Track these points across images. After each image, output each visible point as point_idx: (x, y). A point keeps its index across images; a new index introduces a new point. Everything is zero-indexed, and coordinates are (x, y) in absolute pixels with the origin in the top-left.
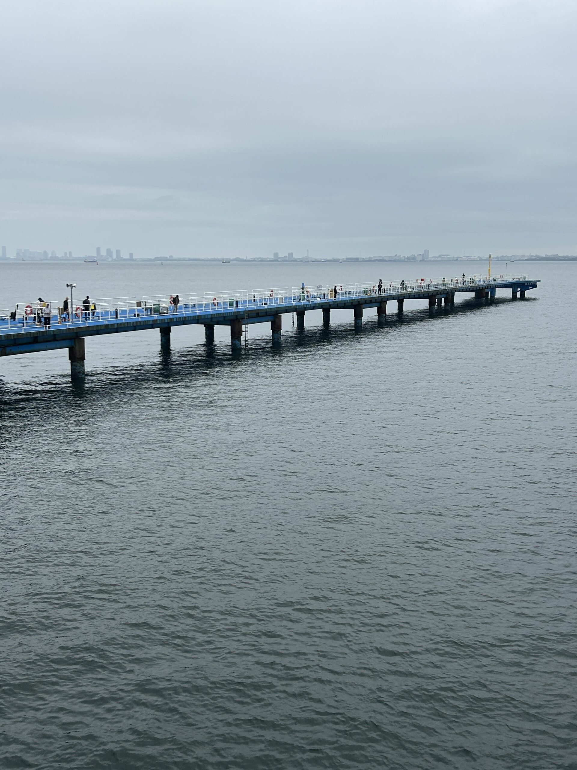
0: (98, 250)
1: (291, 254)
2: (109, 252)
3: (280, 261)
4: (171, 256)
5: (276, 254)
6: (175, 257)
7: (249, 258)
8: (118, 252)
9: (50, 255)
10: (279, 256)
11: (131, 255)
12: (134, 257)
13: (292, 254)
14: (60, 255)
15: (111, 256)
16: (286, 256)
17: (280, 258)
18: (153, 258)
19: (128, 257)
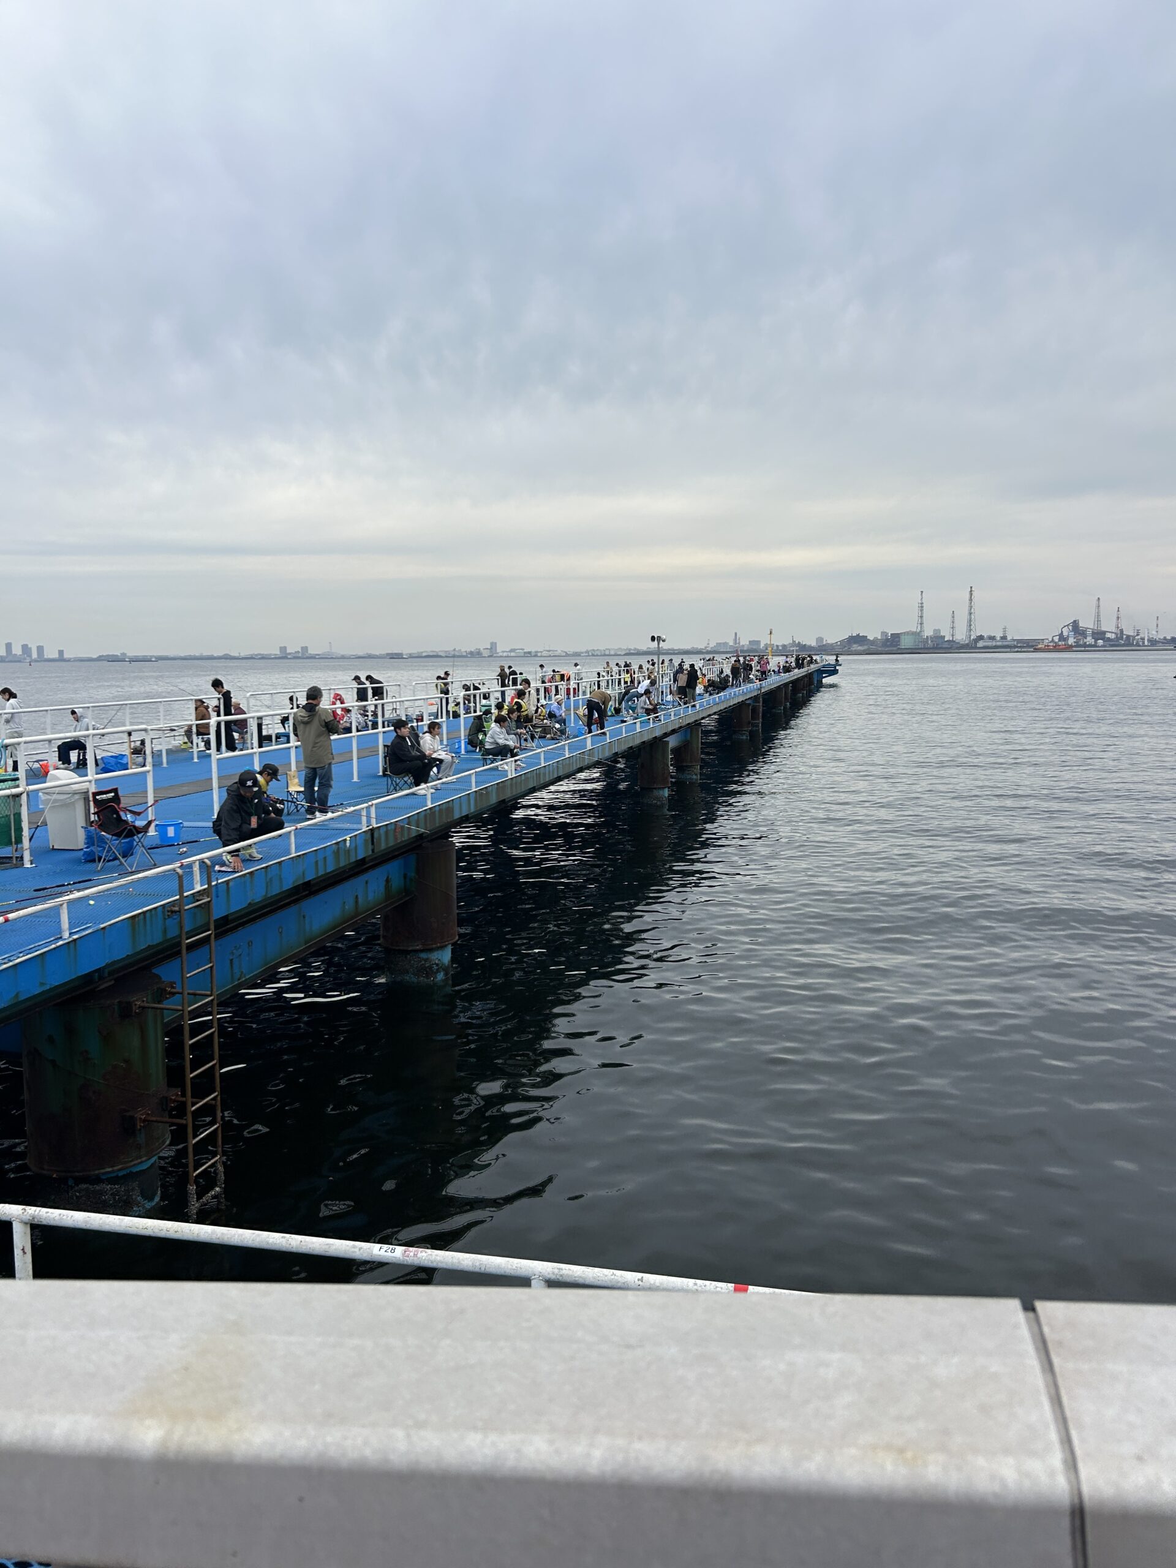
0: (9, 646)
1: (305, 649)
2: (25, 648)
3: (290, 658)
7: (243, 655)
8: (40, 649)
10: (288, 652)
11: (61, 652)
12: (66, 656)
15: (30, 656)
16: (298, 652)
17: (290, 654)
18: (95, 656)
19: (56, 655)
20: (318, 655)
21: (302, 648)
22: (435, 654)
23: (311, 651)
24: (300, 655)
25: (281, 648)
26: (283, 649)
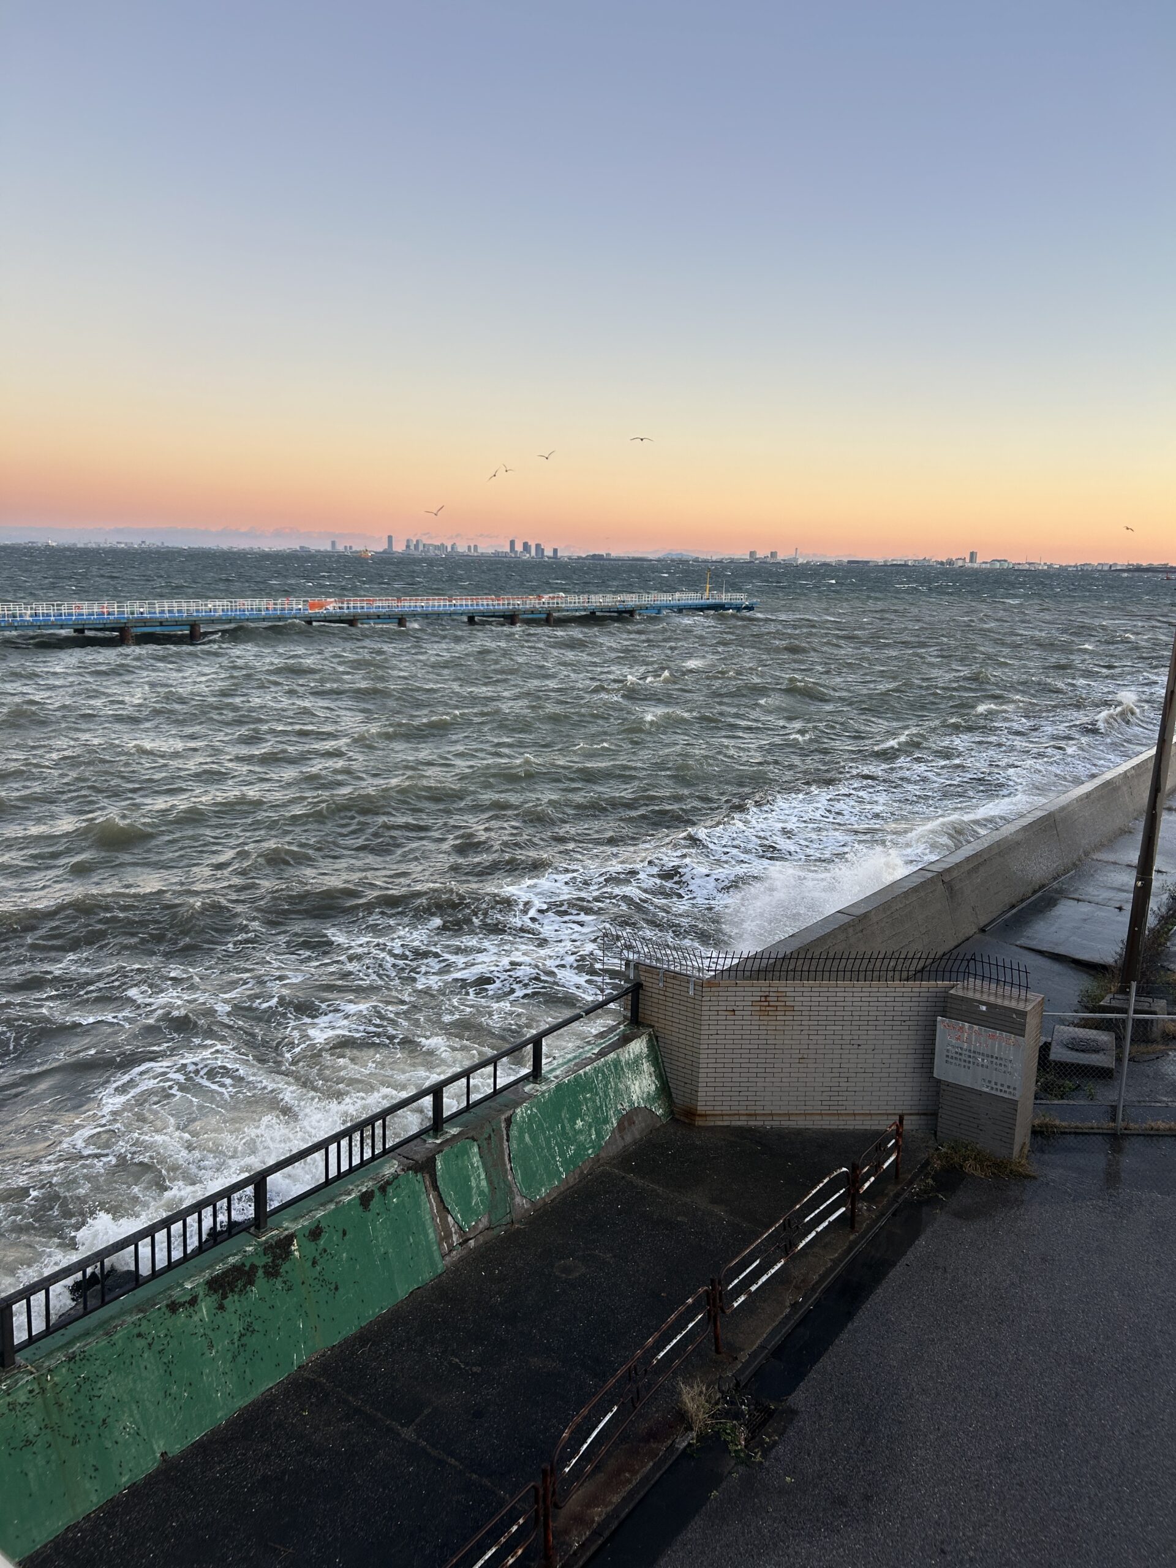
0: (512, 543)
1: (773, 554)
2: (526, 547)
4: (608, 554)
5: (752, 554)
7: (714, 559)
8: (538, 546)
9: (449, 549)
10: (758, 556)
11: (555, 551)
12: (559, 554)
13: (775, 554)
14: (462, 549)
15: (530, 553)
17: (758, 559)
18: (584, 556)
19: (551, 554)
20: (784, 561)
23: (779, 557)
24: (767, 560)
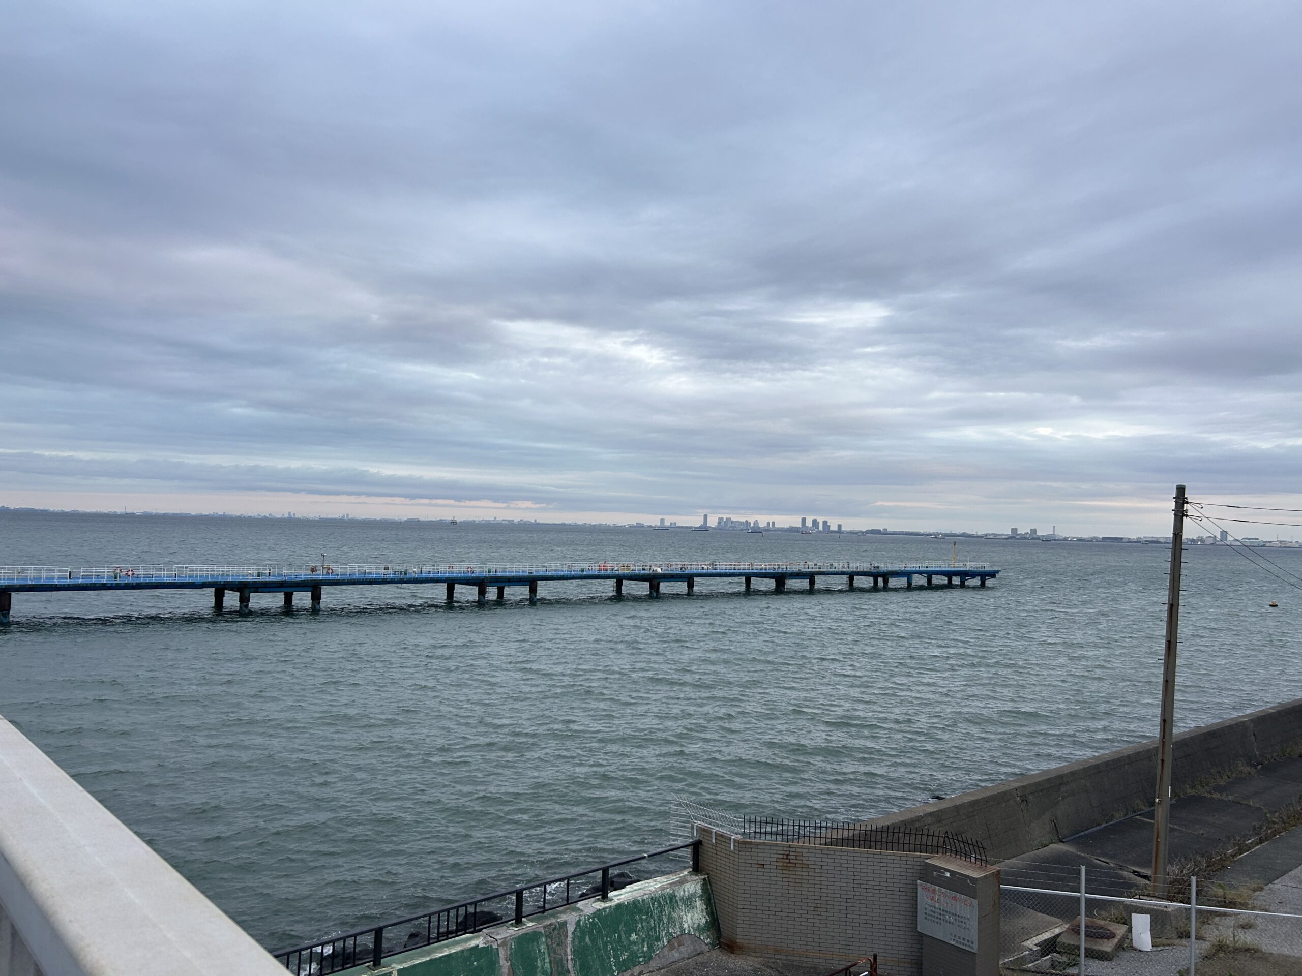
0: (804, 520)
2: (815, 522)
3: (1018, 539)
4: (885, 529)
6: (890, 530)
8: (825, 523)
9: (752, 525)
11: (840, 526)
12: (843, 529)
13: (1035, 530)
15: (818, 528)
16: (1028, 533)
19: (836, 529)
20: (1043, 536)
21: (1031, 530)
22: (1155, 540)
23: (1039, 533)
24: (1028, 536)
25: (1012, 529)
26: (1014, 530)
